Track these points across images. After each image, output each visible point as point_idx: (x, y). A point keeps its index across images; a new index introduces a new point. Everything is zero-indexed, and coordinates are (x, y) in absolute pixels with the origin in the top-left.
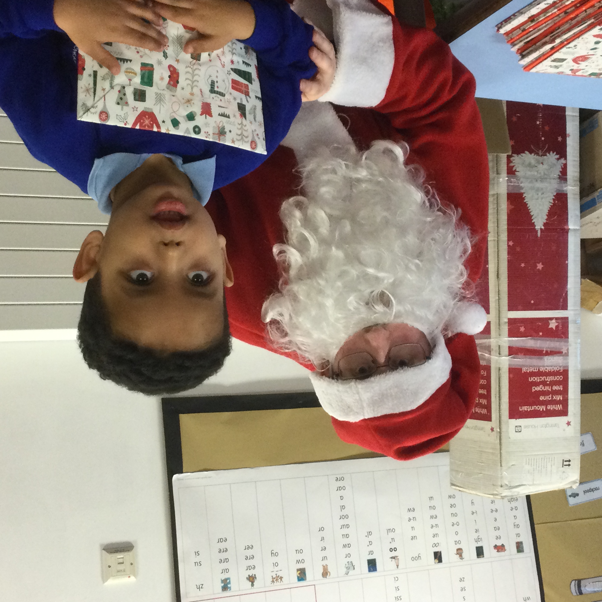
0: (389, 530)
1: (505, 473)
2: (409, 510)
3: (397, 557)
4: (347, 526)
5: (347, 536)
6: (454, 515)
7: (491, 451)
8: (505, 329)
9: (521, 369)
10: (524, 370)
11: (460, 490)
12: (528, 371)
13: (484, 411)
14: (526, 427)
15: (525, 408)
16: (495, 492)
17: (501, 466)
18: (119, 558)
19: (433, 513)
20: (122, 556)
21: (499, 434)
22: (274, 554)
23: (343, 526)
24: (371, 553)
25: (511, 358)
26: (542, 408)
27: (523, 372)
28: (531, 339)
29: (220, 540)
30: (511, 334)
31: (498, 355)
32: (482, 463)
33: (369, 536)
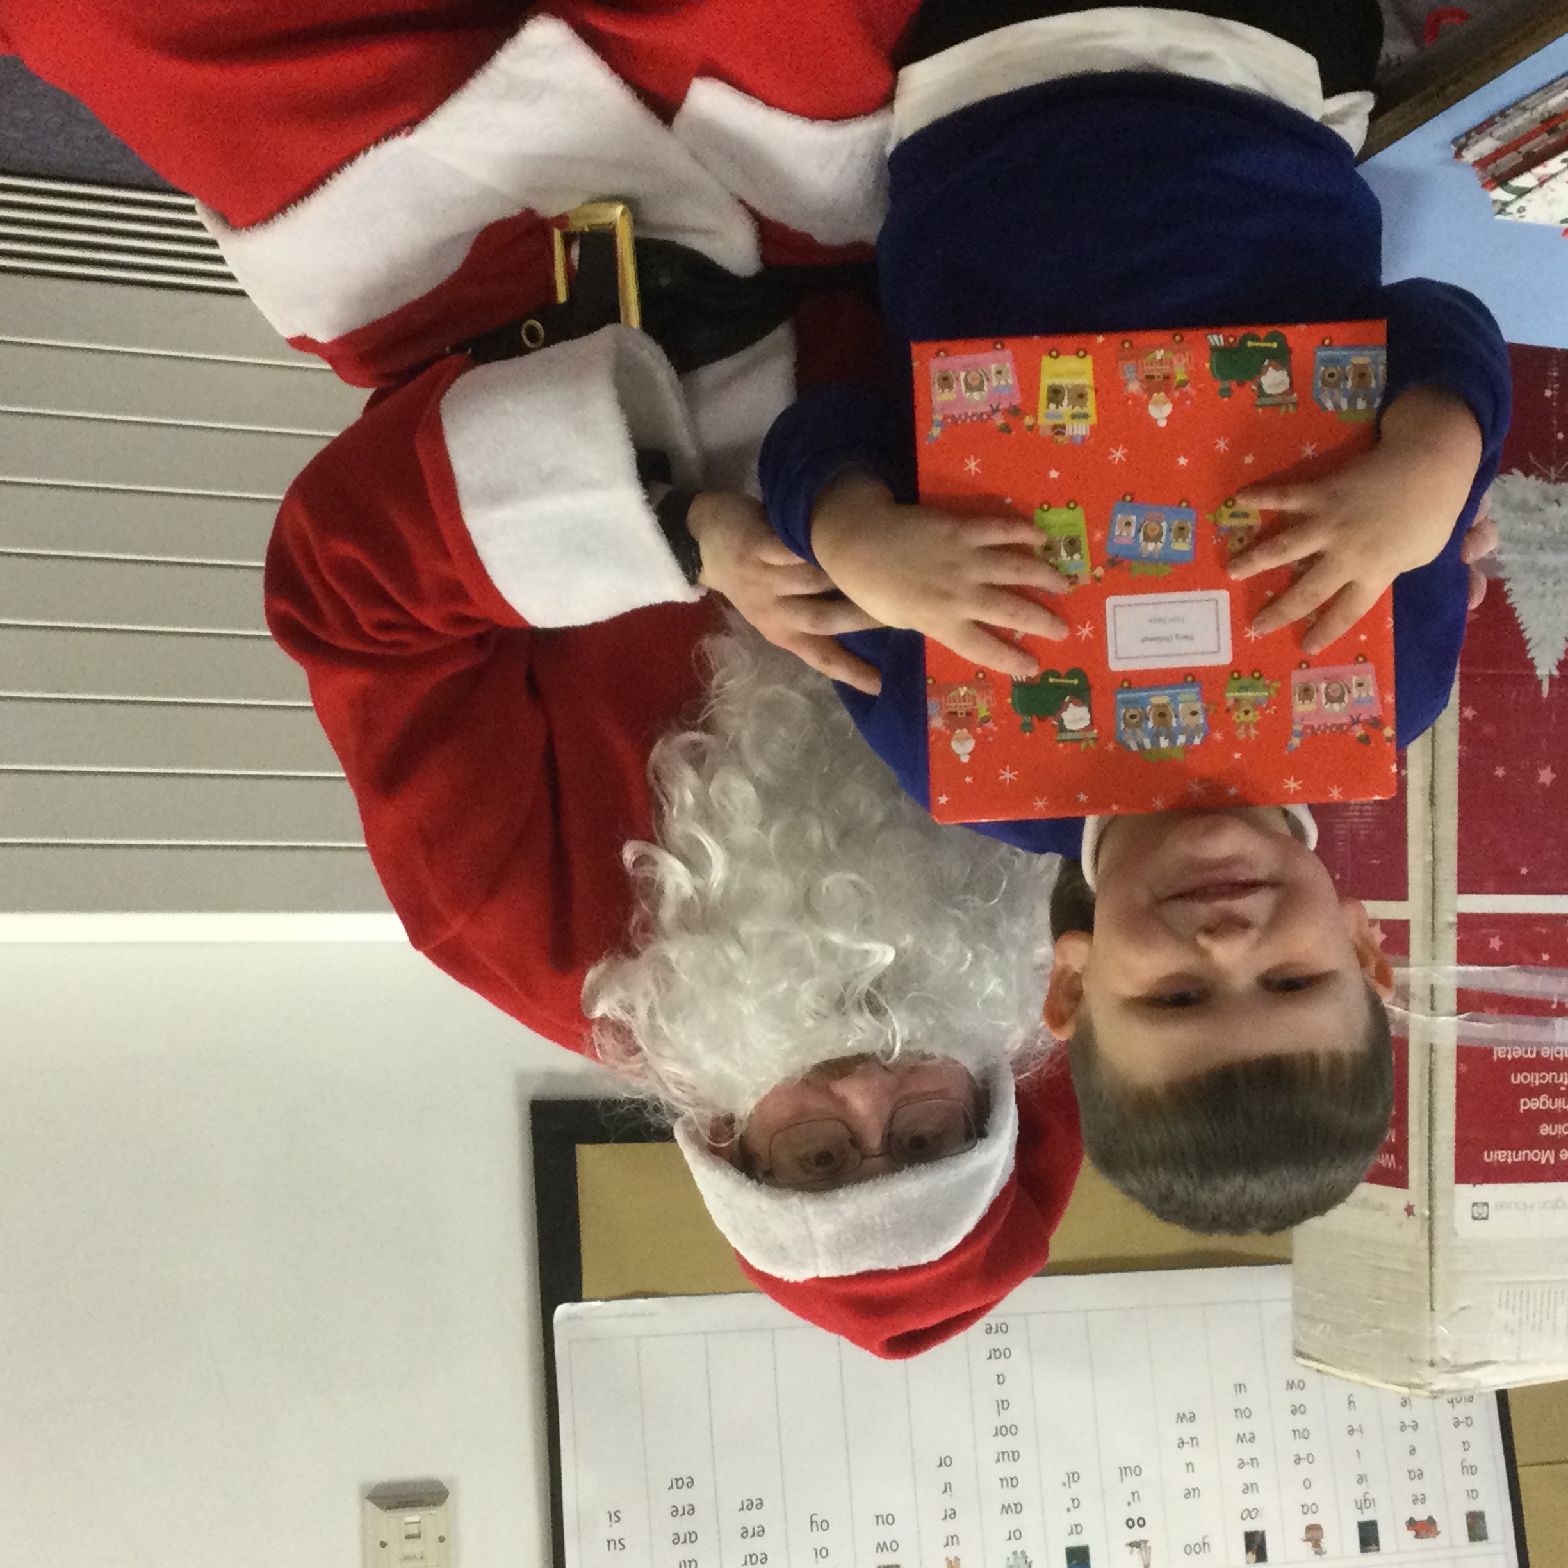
0: (1124, 1471)
1: (1442, 1328)
2: (1181, 1417)
3: (1145, 1542)
4: (1014, 1456)
5: (1013, 1482)
6: (1301, 1434)
7: (1405, 1267)
8: (1450, 941)
9: (1491, 1051)
10: (1499, 1052)
11: (1319, 1371)
12: (1509, 1057)
13: (1388, 1161)
14: (1501, 1206)
15: (1500, 1156)
16: (1415, 1380)
17: (1432, 1309)
18: (410, 1523)
19: (1243, 1426)
20: (416, 1519)
21: (1427, 1224)
22: (818, 1524)
23: (1002, 1456)
24: (1077, 1529)
25: (1465, 1019)
26: (1545, 1157)
27: (1495, 1058)
28: (1519, 970)
29: (677, 1483)
30: (1466, 955)
31: (1428, 1010)
32: (1378, 1299)
33: (1072, 1484)
